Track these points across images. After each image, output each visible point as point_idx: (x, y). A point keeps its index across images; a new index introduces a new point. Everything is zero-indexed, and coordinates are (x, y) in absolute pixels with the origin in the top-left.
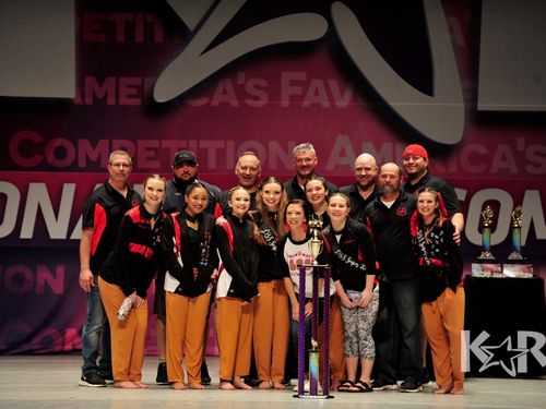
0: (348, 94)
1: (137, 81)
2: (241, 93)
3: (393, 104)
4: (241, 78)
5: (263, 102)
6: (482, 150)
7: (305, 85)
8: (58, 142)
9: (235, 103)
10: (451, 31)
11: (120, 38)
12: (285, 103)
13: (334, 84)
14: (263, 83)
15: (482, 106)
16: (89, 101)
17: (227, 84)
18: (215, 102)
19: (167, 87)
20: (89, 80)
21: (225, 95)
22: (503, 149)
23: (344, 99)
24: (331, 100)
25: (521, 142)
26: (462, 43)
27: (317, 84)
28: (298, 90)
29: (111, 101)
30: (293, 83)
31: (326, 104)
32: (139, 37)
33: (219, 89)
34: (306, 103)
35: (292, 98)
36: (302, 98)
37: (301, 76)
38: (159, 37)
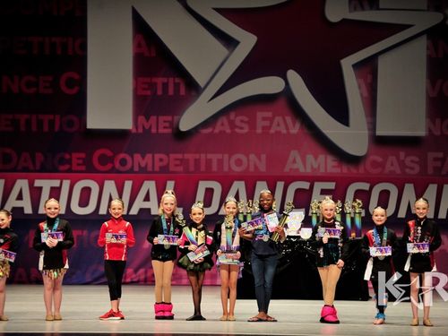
0: (298, 125)
1: (169, 118)
2: (232, 125)
3: (324, 131)
4: (232, 116)
5: (246, 130)
6: (379, 159)
7: (271, 120)
8: (122, 156)
9: (228, 131)
10: (360, 87)
11: (160, 92)
12: (259, 131)
13: (289, 120)
14: (246, 119)
15: (379, 133)
16: (140, 131)
17: (224, 119)
18: (217, 131)
19: (187, 122)
20: (141, 118)
21: (222, 126)
22: (392, 159)
23: (295, 128)
24: (287, 129)
25: (402, 155)
26: (366, 94)
27: (278, 119)
28: (267, 123)
29: (154, 131)
30: (264, 119)
31: (284, 131)
32: (171, 92)
33: (219, 123)
34: (272, 131)
35: (264, 128)
36: (270, 127)
37: (269, 114)
38: (183, 91)
